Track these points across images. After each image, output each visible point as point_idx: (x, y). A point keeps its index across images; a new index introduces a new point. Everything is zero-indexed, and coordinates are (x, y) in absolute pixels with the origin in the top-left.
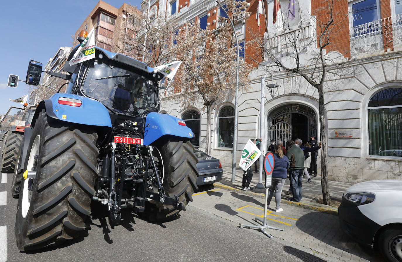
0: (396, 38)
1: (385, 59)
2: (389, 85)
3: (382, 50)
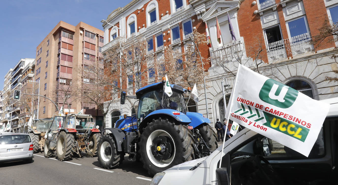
0: (293, 51)
1: (289, 63)
2: (293, 79)
3: (286, 58)
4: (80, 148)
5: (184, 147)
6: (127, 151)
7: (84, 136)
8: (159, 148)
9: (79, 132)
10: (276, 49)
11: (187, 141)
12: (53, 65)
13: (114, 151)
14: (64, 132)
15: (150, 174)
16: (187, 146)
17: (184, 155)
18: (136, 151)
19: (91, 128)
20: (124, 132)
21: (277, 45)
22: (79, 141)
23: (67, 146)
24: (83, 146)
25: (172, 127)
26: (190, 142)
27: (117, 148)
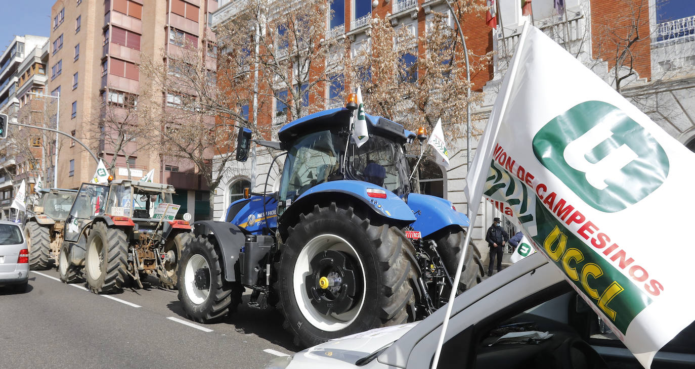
4: (142, 266)
5: (388, 285)
6: (248, 282)
7: (153, 238)
8: (325, 282)
9: (141, 227)
11: (397, 270)
12: (92, 56)
13: (217, 280)
14: (102, 222)
15: (297, 345)
16: (396, 282)
17: (386, 305)
18: (268, 283)
19: (171, 218)
20: (246, 232)
22: (142, 249)
23: (110, 258)
24: (149, 262)
25: (361, 230)
26: (407, 272)
27: (223, 274)
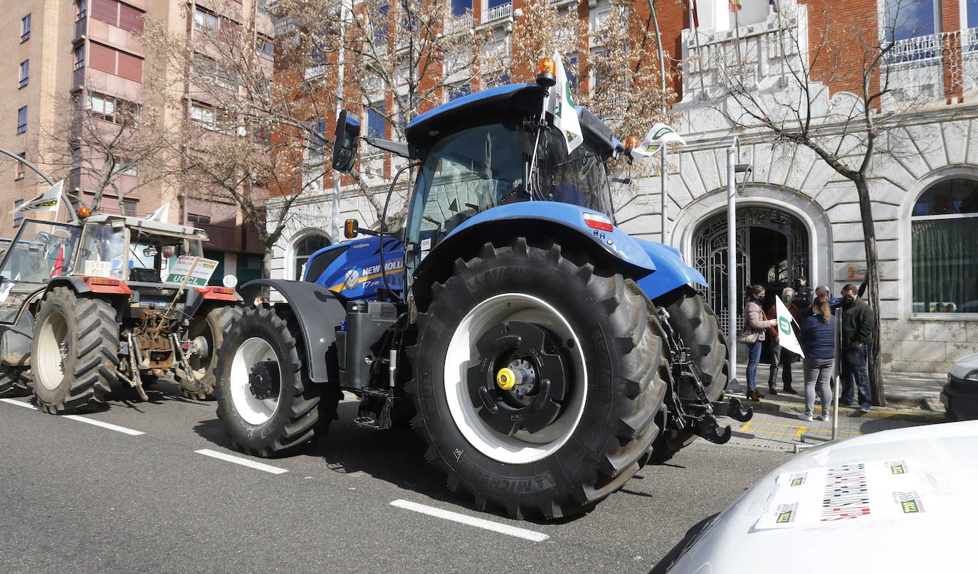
0: (968, 77)
1: (949, 118)
2: (952, 173)
3: (941, 99)
4: (146, 363)
5: (632, 377)
6: (354, 383)
7: (168, 315)
8: (509, 377)
9: (143, 297)
10: (912, 62)
11: (643, 351)
12: (56, 35)
13: (294, 381)
14: (65, 289)
15: (454, 489)
16: (645, 373)
17: (629, 414)
18: (392, 384)
19: (201, 281)
20: (344, 300)
21: (919, 49)
22: (146, 335)
23: (80, 351)
24: (159, 357)
25: (578, 284)
26: (658, 359)
27: (305, 370)
